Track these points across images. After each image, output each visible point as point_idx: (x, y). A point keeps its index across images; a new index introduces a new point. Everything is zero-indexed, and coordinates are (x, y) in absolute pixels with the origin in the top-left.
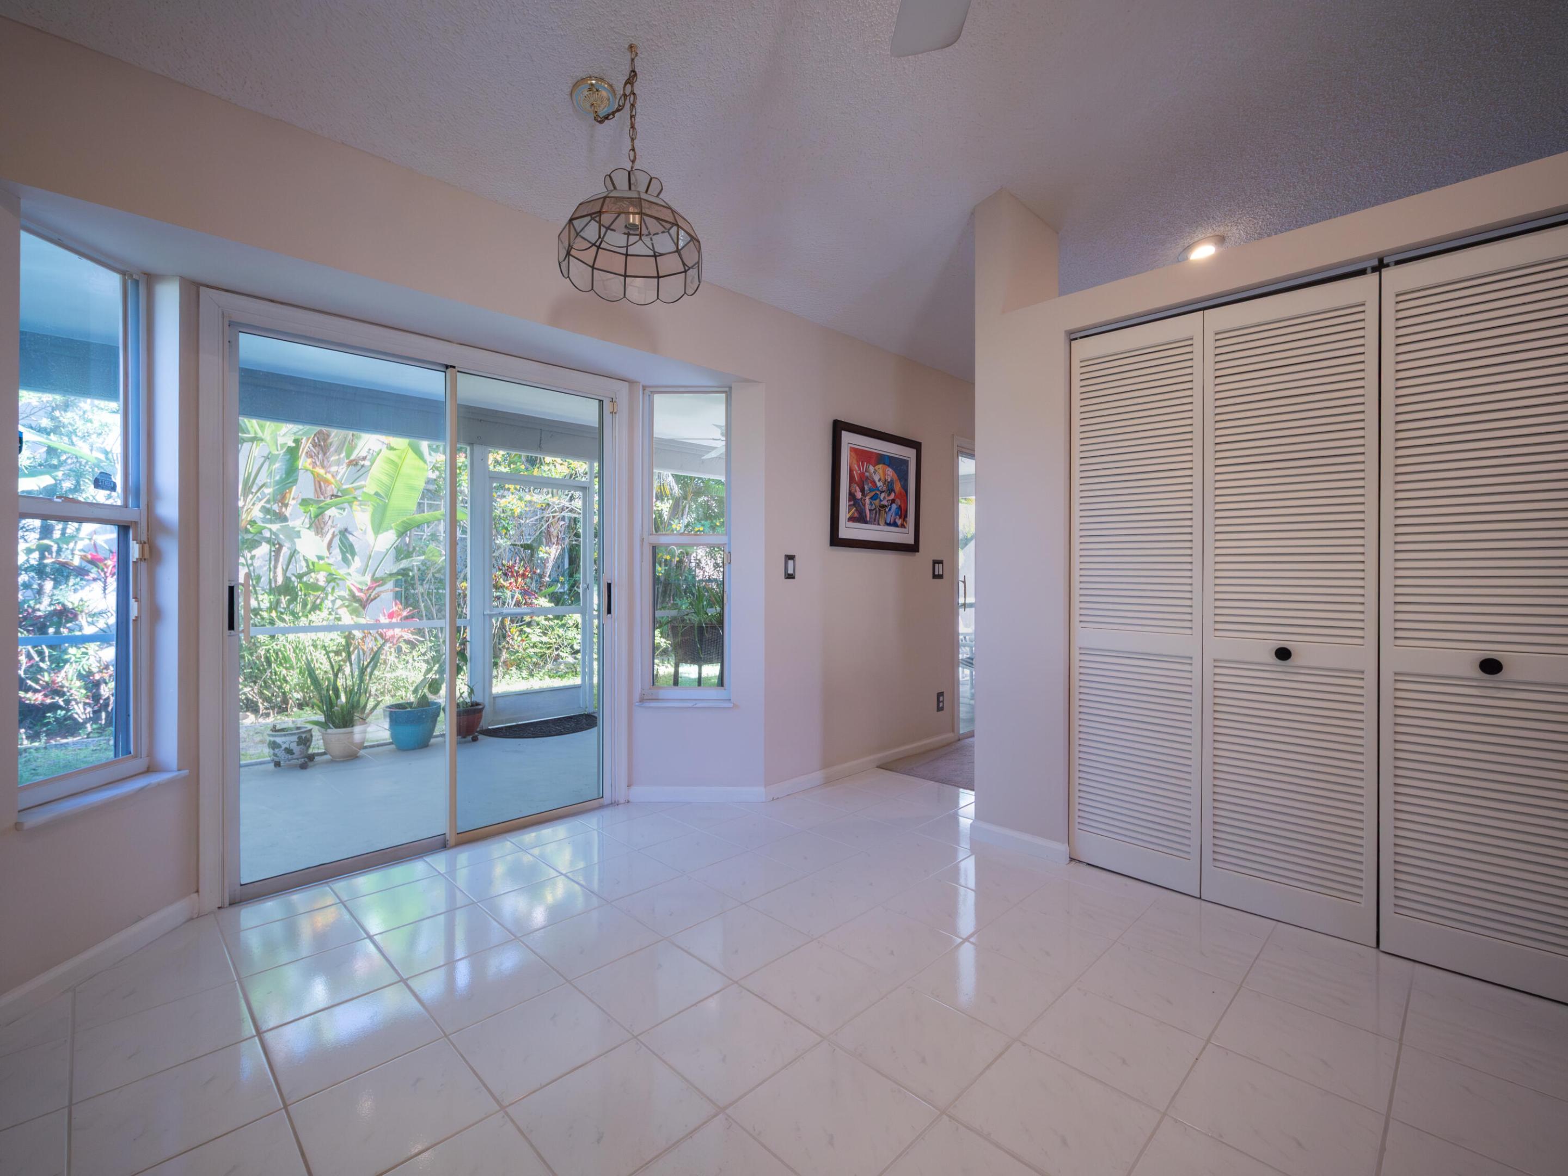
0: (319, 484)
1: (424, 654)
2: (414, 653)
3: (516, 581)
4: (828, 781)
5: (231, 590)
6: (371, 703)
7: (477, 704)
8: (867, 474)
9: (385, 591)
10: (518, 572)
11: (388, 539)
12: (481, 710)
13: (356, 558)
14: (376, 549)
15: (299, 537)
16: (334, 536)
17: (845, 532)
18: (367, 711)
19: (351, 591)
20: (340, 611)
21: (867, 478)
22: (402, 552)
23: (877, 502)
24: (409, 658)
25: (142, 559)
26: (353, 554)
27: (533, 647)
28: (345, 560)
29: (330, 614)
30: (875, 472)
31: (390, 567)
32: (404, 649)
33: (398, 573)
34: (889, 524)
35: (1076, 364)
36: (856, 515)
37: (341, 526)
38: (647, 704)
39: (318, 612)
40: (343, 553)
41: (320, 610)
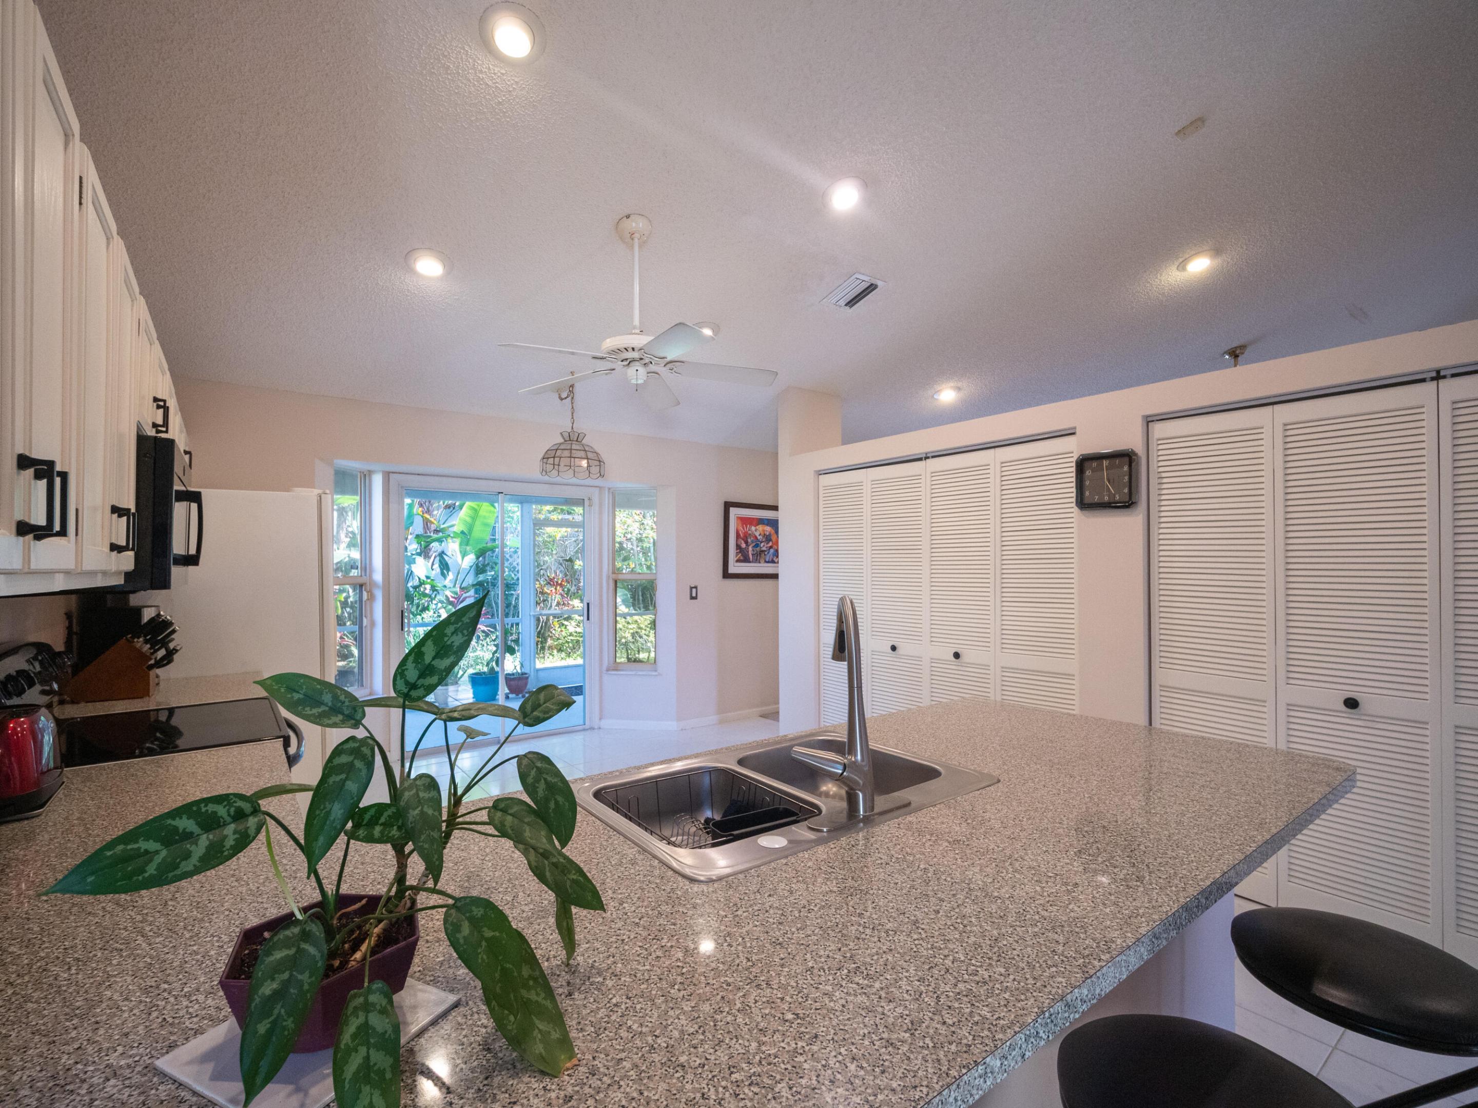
0: (427, 523)
1: (494, 640)
2: (488, 639)
3: (556, 589)
4: (721, 722)
5: (402, 611)
6: (461, 672)
7: (526, 674)
8: (750, 532)
9: (469, 597)
10: (557, 582)
11: (470, 559)
12: (527, 678)
13: (450, 573)
14: (463, 566)
15: (415, 563)
16: (435, 557)
17: (732, 569)
18: (459, 676)
19: (446, 596)
20: (440, 611)
21: (750, 534)
22: (480, 569)
23: (758, 549)
24: (484, 643)
25: (368, 599)
26: (448, 570)
27: (570, 636)
28: (443, 574)
29: (434, 613)
30: (756, 530)
31: (470, 580)
32: (481, 638)
33: (476, 584)
34: (768, 562)
35: (821, 489)
36: (742, 558)
37: (440, 550)
38: (610, 672)
39: (427, 612)
40: (442, 570)
41: (428, 610)
